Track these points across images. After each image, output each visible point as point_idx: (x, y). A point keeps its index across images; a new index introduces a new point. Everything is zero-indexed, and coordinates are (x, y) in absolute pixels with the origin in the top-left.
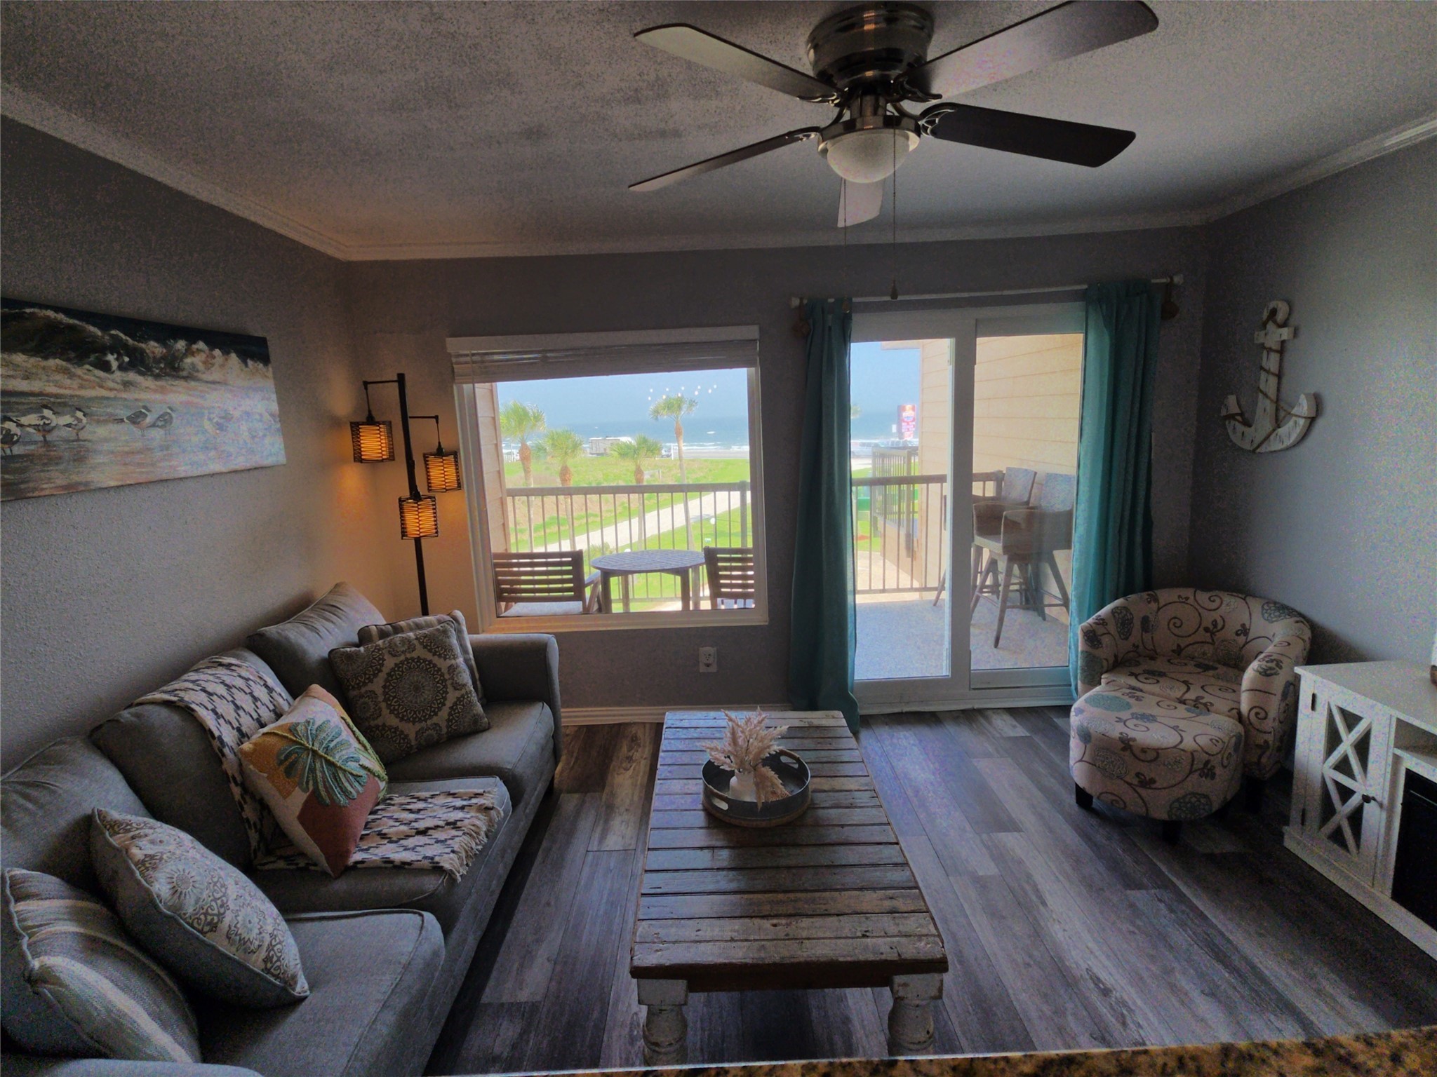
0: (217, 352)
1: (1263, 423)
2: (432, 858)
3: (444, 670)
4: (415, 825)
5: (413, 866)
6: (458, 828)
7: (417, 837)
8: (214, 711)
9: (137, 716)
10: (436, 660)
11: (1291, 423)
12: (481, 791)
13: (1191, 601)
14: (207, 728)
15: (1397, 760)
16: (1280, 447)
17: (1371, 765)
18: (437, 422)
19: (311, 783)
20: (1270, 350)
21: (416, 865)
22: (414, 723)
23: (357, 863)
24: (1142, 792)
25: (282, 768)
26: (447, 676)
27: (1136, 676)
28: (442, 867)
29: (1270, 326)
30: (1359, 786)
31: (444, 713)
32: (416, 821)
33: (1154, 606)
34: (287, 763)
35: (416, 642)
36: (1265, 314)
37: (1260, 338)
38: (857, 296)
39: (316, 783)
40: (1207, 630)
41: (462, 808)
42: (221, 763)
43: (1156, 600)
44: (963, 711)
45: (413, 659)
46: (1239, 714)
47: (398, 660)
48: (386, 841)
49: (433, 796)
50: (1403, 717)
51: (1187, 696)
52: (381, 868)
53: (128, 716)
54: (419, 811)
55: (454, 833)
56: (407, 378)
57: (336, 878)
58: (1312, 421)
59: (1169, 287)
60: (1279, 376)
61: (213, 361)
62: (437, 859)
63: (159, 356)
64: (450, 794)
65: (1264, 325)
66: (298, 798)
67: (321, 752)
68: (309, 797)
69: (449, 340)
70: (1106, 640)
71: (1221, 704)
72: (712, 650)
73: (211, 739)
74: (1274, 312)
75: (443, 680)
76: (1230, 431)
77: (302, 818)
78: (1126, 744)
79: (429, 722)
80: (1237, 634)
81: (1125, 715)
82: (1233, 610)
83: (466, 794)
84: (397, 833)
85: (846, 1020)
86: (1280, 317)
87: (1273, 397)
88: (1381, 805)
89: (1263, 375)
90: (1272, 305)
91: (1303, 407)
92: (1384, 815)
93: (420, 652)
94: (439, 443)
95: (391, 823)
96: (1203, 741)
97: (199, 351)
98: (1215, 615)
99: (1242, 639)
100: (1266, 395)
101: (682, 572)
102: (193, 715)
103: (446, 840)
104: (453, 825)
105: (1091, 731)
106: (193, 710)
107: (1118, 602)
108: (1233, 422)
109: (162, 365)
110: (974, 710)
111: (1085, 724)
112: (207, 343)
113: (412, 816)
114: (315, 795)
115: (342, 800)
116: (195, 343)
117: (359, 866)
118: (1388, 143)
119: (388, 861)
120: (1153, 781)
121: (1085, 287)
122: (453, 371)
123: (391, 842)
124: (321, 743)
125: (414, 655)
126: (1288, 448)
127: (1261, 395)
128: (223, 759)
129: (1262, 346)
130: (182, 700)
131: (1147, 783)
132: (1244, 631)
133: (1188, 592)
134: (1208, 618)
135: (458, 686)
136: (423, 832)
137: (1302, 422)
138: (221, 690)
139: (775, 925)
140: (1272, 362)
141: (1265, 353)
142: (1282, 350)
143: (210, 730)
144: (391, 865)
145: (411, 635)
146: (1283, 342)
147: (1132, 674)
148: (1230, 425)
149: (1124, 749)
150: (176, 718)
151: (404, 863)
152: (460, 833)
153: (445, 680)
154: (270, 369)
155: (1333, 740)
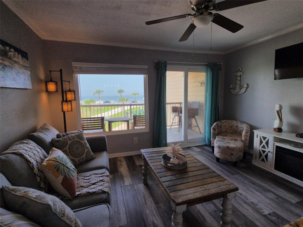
0: (16, 53)
1: (238, 89)
2: (101, 190)
3: (83, 144)
4: (91, 182)
5: (96, 193)
6: (104, 181)
7: (93, 186)
8: (29, 155)
9: (6, 157)
10: (81, 141)
11: (243, 89)
12: (104, 172)
13: (227, 122)
14: (28, 160)
15: (274, 144)
16: (241, 93)
17: (269, 146)
18: (69, 83)
19: (64, 173)
20: (238, 76)
21: (97, 192)
22: (77, 158)
23: (78, 195)
24: (231, 157)
25: (56, 169)
26: (84, 145)
27: (222, 136)
28: (105, 191)
29: (238, 72)
30: (267, 150)
31: (85, 155)
32: (90, 181)
33: (221, 123)
34: (57, 168)
35: (75, 137)
36: (237, 70)
37: (236, 74)
38: (168, 61)
39: (65, 173)
40: (230, 127)
41: (102, 176)
42: (33, 170)
43: (221, 122)
44: (187, 147)
45: (75, 141)
46: (242, 140)
47: (71, 141)
48: (84, 188)
49: (90, 175)
50: (275, 136)
51: (233, 138)
52: (86, 195)
53: (3, 157)
54: (89, 179)
55: (103, 183)
56: (63, 70)
57: (73, 200)
58: (247, 88)
59: (220, 65)
60: (240, 81)
61: (15, 55)
62: (103, 189)
63: (2, 50)
64: (95, 174)
65: (237, 72)
66: (61, 178)
67: (65, 164)
68: (64, 177)
69: (72, 62)
70: (216, 130)
71: (239, 139)
72: (137, 138)
73: (29, 163)
74: (239, 70)
75: (83, 146)
76: (231, 91)
77: (62, 184)
78: (228, 147)
79: (81, 157)
80: (236, 127)
81: (225, 143)
82: (234, 123)
83: (100, 173)
84: (86, 185)
85: (199, 211)
86: (240, 70)
87: (239, 84)
88: (271, 153)
89: (237, 81)
90: (238, 68)
91: (246, 86)
92: (272, 154)
93: (76, 139)
94: (70, 88)
95: (83, 183)
96: (240, 145)
97: (12, 51)
98: (232, 124)
99: (237, 128)
100: (238, 84)
101: (128, 121)
102: (23, 157)
103: (102, 185)
104: (102, 181)
105: (221, 146)
106: (23, 155)
107: (216, 123)
108: (232, 89)
109: (3, 53)
110: (189, 147)
111: (219, 145)
112: (14, 50)
113: (88, 181)
114: (65, 176)
115: (72, 178)
116: (11, 49)
117: (79, 195)
118: (259, 41)
119: (88, 193)
120: (233, 154)
121: (207, 63)
122: (73, 71)
123: (86, 188)
124: (64, 162)
125: (75, 140)
126: (243, 93)
127: (237, 84)
128: (34, 169)
129: (237, 75)
130: (18, 152)
131: (232, 154)
132: (237, 126)
133: (227, 121)
134: (230, 124)
135: (87, 148)
136: (94, 184)
137: (245, 88)
138: (29, 150)
139: (200, 188)
140: (239, 78)
141: (238, 77)
142: (240, 76)
143: (29, 161)
144: (89, 193)
145: (73, 135)
146: (241, 75)
147: (221, 136)
148: (231, 90)
149: (228, 149)
150: (18, 158)
151: (93, 192)
152: (105, 182)
153: (84, 146)
154: (28, 62)
155: (261, 142)
